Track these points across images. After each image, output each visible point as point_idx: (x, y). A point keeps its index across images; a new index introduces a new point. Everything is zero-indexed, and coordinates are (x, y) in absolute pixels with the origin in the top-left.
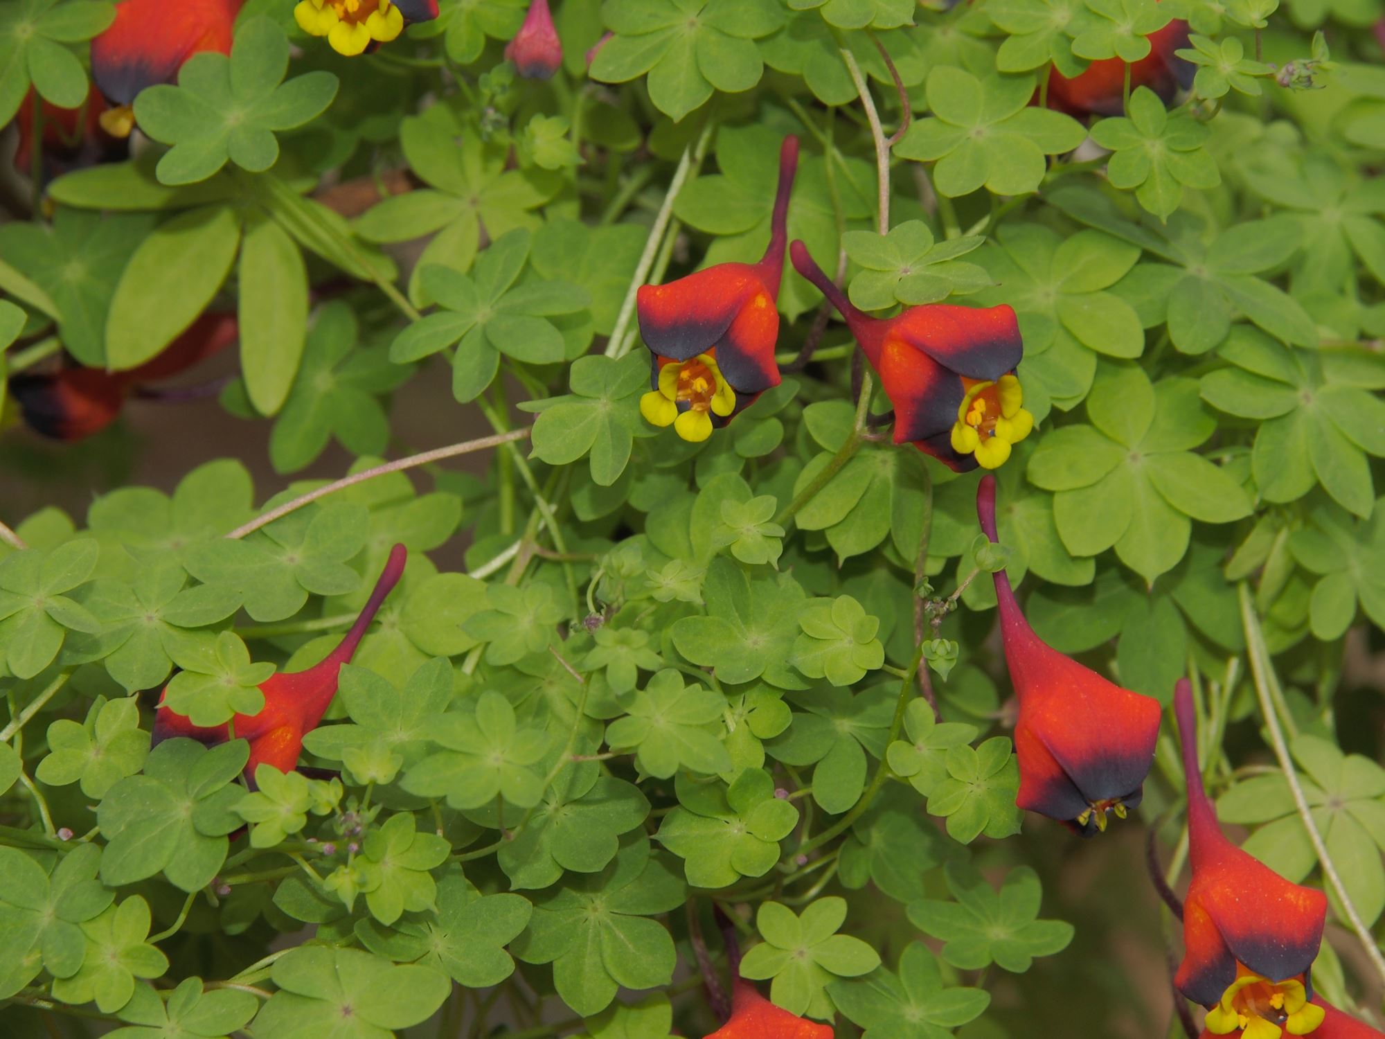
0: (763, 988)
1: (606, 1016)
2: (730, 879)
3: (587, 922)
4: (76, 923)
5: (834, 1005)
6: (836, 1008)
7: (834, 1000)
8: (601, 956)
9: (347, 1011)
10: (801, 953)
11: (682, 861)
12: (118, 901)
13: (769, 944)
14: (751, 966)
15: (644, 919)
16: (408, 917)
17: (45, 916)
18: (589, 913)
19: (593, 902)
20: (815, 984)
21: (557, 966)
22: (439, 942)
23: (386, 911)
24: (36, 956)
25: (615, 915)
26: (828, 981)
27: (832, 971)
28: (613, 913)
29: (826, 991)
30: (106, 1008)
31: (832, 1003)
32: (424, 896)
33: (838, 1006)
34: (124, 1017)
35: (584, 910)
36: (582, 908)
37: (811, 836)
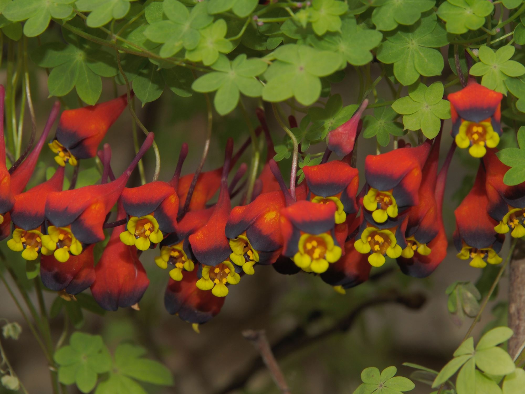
0: (479, 79)
1: (414, 87)
2: (464, 31)
3: (409, 49)
4: (197, 30)
5: (507, 88)
6: (508, 89)
7: (507, 86)
8: (414, 63)
9: (301, 69)
10: (495, 67)
11: (445, 23)
12: (214, 21)
13: (482, 63)
14: (474, 71)
15: (433, 50)
16: (329, 34)
17: (186, 27)
18: (410, 45)
19: (412, 41)
20: (500, 79)
21: (395, 65)
22: (343, 47)
23: (320, 30)
24: (181, 42)
25: (420, 47)
26: (505, 78)
27: (507, 74)
28: (420, 46)
29: (504, 83)
30: (206, 63)
31: (506, 87)
32: (336, 25)
33: (508, 88)
34: (214, 68)
35: (408, 44)
36: (407, 43)
37: (502, 21)
